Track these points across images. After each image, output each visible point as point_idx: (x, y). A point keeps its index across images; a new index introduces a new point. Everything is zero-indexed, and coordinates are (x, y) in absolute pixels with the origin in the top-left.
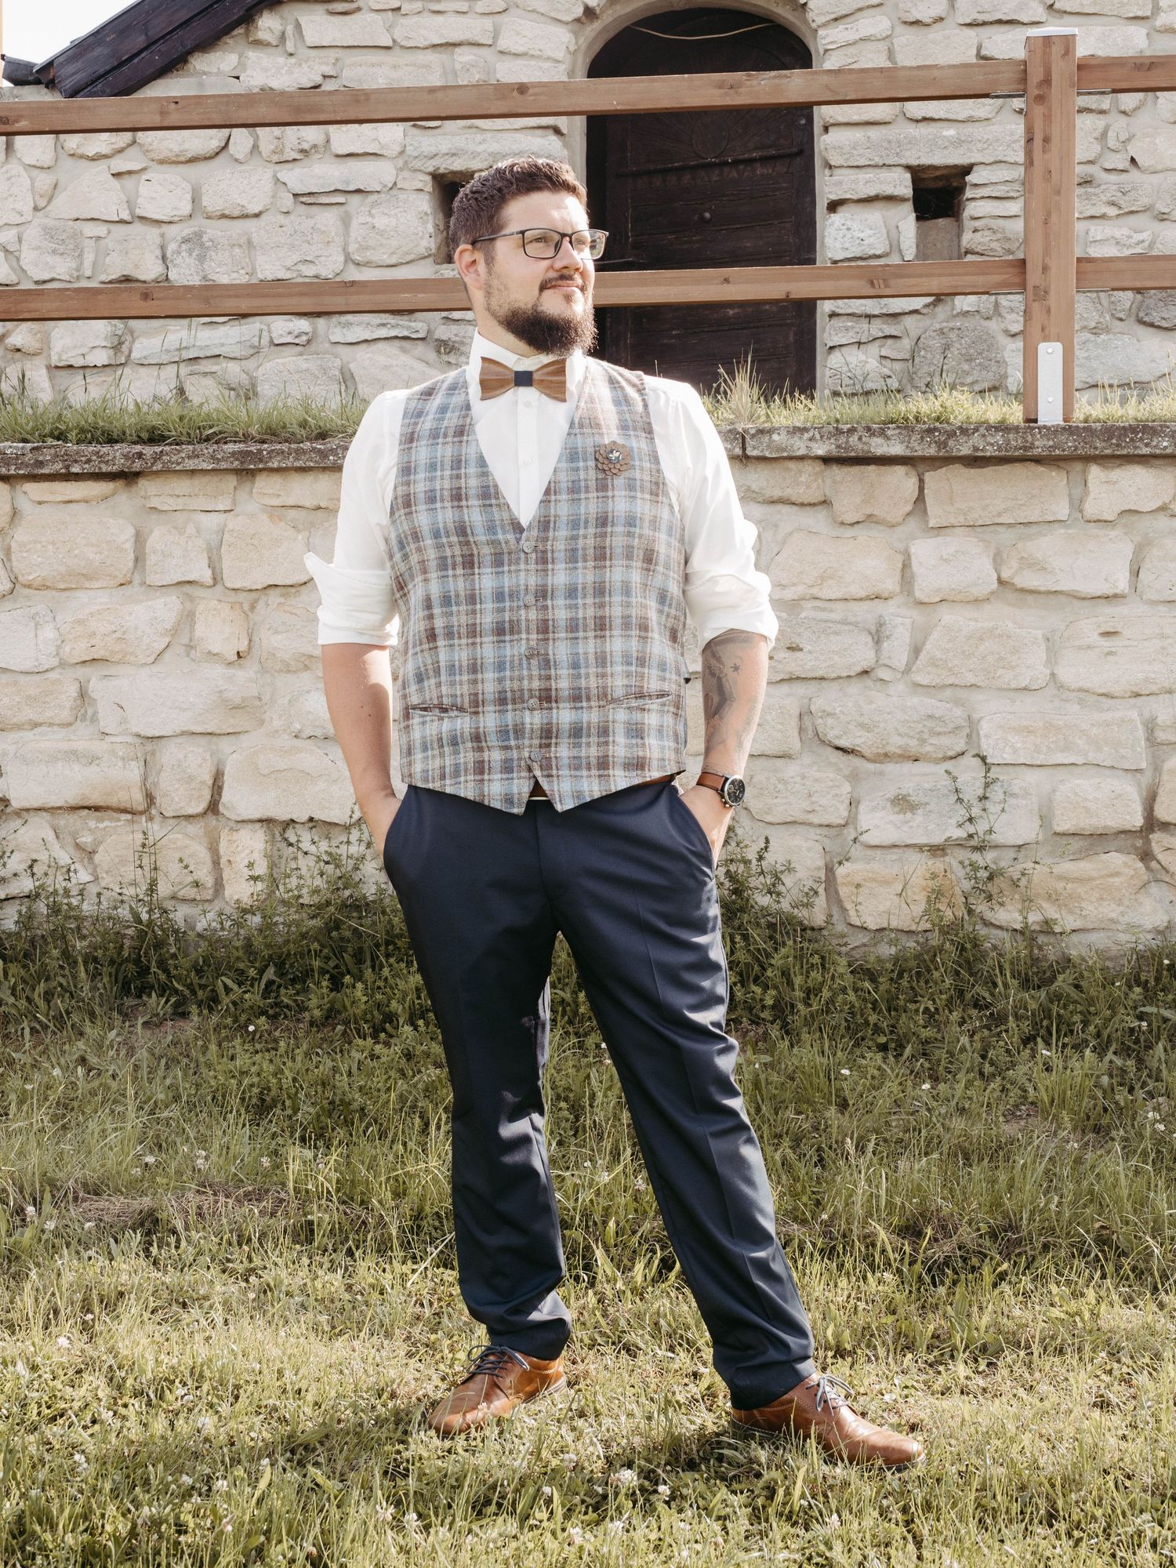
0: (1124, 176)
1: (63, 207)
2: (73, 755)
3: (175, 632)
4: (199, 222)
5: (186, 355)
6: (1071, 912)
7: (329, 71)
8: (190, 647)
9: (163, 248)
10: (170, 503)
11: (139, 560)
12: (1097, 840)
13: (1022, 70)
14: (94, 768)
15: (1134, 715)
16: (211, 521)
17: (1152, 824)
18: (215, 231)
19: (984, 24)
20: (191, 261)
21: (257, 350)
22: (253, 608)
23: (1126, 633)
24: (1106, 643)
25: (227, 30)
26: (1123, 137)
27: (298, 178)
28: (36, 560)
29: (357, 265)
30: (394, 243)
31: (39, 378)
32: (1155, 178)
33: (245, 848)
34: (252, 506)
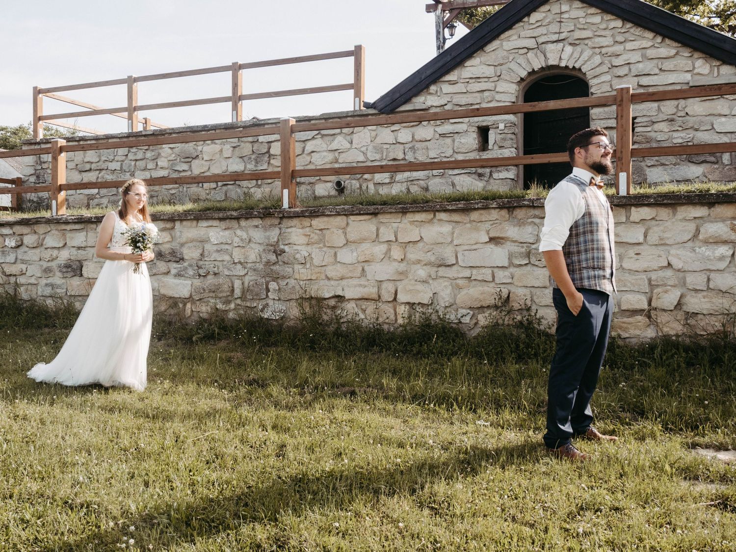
0: (684, 118)
1: (378, 140)
2: (360, 285)
3: (386, 254)
4: (414, 143)
5: (409, 179)
6: (626, 332)
7: (449, 100)
8: (390, 258)
9: (404, 150)
10: (385, 221)
11: (377, 235)
12: (635, 312)
13: (615, 97)
14: (366, 288)
15: (644, 277)
16: (395, 225)
17: (651, 308)
18: (418, 145)
19: (640, 75)
20: (412, 154)
21: (428, 177)
22: (406, 247)
23: (642, 254)
24: (636, 256)
25: (422, 91)
26: (684, 106)
27: (440, 130)
28: (352, 235)
29: (457, 153)
30: (466, 146)
31: (371, 186)
32: (694, 118)
33: (402, 310)
34: (406, 221)
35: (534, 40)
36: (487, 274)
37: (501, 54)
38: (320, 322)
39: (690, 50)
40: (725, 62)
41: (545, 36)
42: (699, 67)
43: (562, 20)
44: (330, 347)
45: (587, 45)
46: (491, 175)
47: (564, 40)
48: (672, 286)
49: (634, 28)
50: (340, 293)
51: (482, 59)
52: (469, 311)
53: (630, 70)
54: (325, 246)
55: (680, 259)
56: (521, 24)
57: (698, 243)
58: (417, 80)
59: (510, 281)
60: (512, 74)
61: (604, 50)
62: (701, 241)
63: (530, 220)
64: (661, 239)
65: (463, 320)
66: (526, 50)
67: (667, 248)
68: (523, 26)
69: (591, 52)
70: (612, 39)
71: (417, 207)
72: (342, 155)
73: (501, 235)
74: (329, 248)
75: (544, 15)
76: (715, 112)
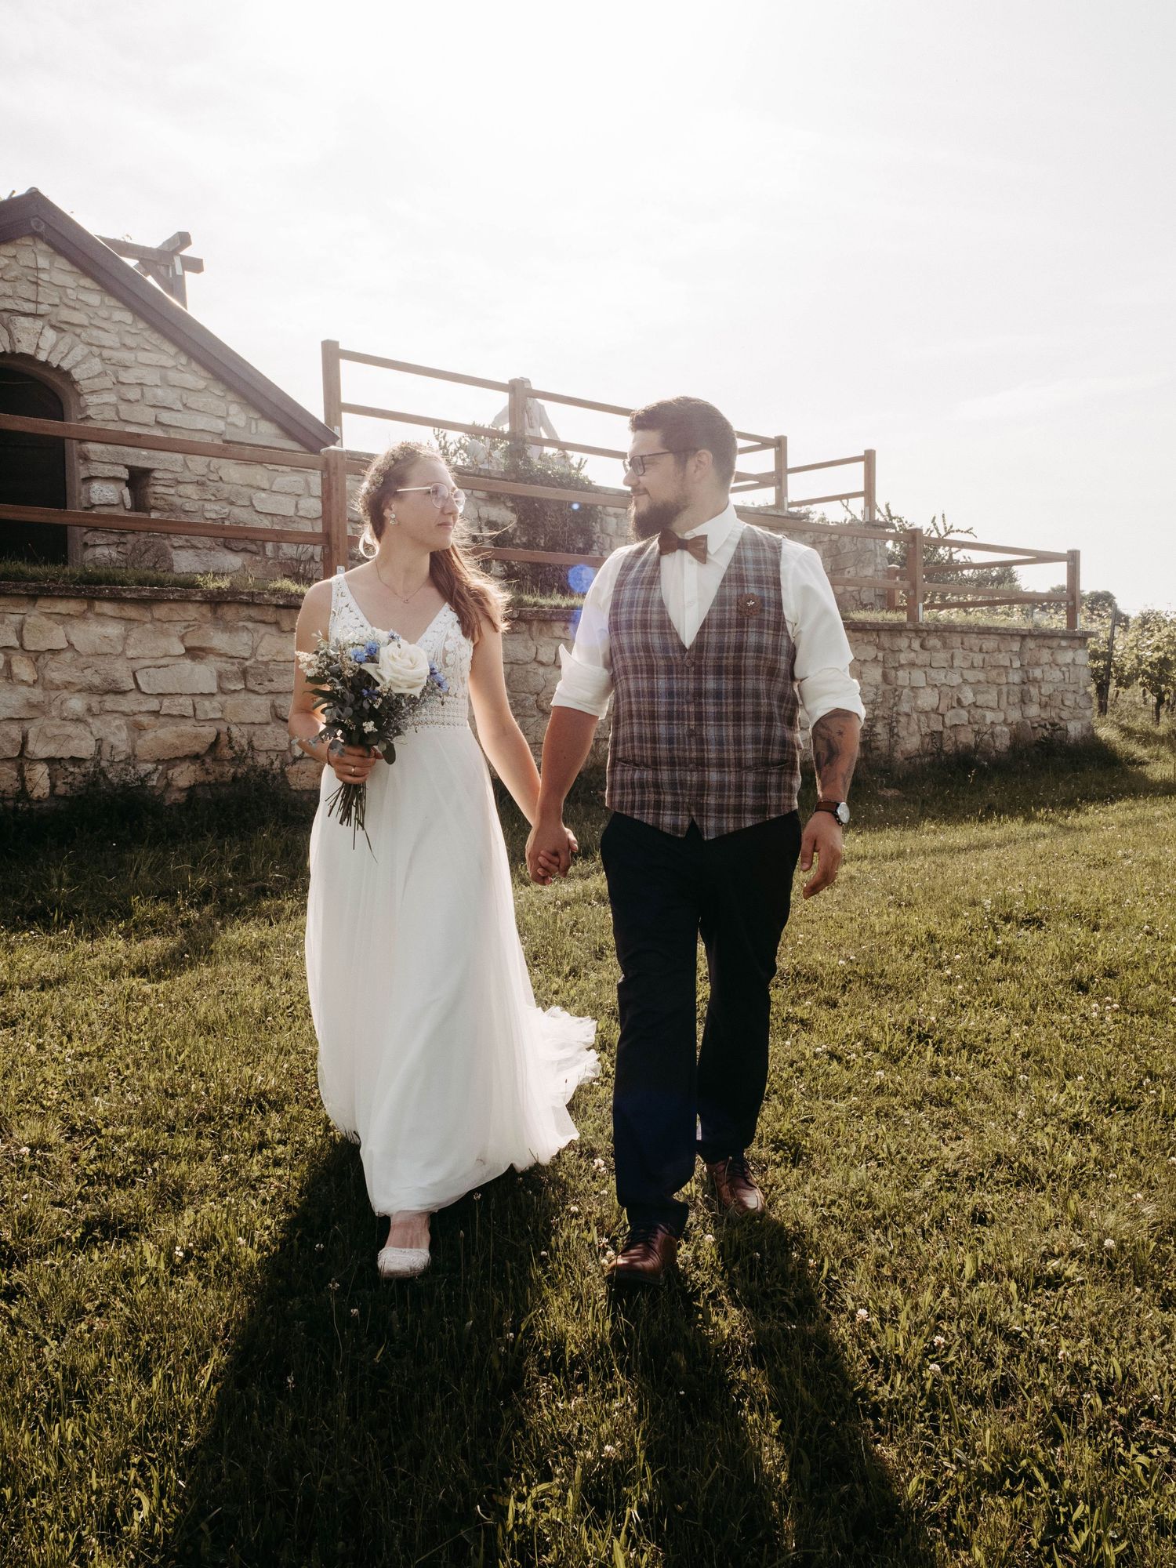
0: (217, 484)
8: (10, 677)
16: (16, 618)
19: (158, 407)
22: (37, 660)
26: (216, 467)
32: (230, 486)
33: (38, 773)
34: (36, 612)
36: (184, 705)
39: (222, 387)
41: (11, 301)
42: (234, 415)
43: (40, 282)
45: (79, 336)
47: (43, 316)
49: (149, 332)
52: (156, 766)
53: (143, 394)
59: (218, 715)
63: (241, 624)
65: (149, 781)
69: (86, 351)
70: (117, 339)
73: (204, 645)
75: (6, 261)
76: (254, 483)
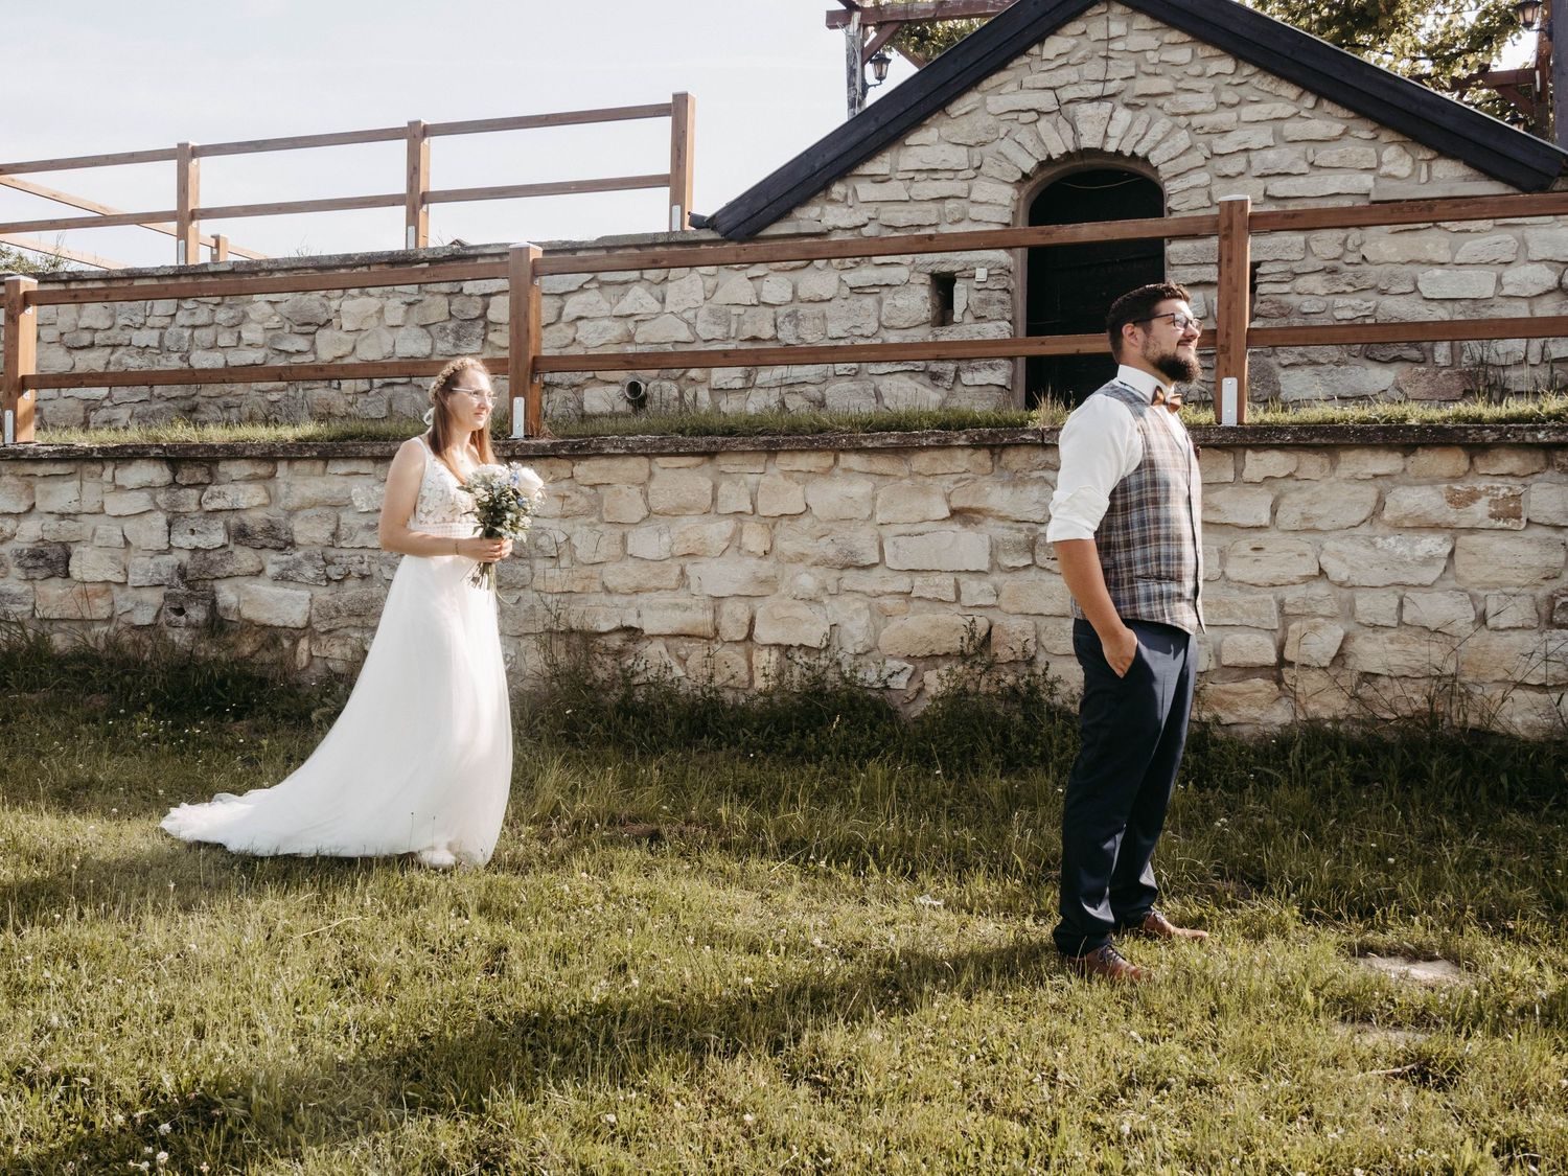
0: (1358, 267)
1: (720, 297)
2: (676, 606)
3: (731, 539)
4: (797, 304)
5: (784, 382)
6: (1231, 712)
7: (872, 215)
8: (739, 548)
9: (775, 320)
10: (732, 469)
11: (714, 500)
12: (1248, 671)
13: (1216, 220)
14: (688, 613)
15: (1271, 597)
16: (752, 479)
17: (1282, 662)
18: (805, 309)
19: (1269, 176)
20: (791, 328)
21: (826, 379)
22: (774, 527)
23: (1268, 548)
24: (1254, 554)
25: (814, 194)
26: (1357, 243)
27: (852, 278)
28: (662, 497)
29: (886, 328)
30: (906, 315)
31: (704, 395)
32: (1379, 268)
33: (766, 660)
34: (775, 471)
35: (1051, 93)
36: (944, 586)
37: (982, 121)
38: (588, 682)
39: (1372, 126)
40: (1443, 153)
41: (1076, 87)
42: (1389, 162)
43: (1111, 54)
44: (609, 737)
45: (1160, 108)
46: (957, 377)
47: (1113, 95)
48: (1326, 617)
49: (1259, 77)
50: (633, 622)
51: (942, 130)
52: (905, 664)
53: (1249, 163)
54: (601, 520)
55: (1344, 561)
56: (1025, 59)
57: (1380, 529)
58: (803, 173)
59: (991, 601)
60: (1005, 164)
61: (1196, 121)
62: (1388, 524)
63: (1036, 474)
64: (1306, 519)
65: (894, 683)
66: (1034, 115)
67: (1317, 536)
68: (1029, 64)
69: (1169, 125)
70: (1212, 98)
71: (799, 441)
72: (643, 327)
73: (974, 505)
74: (609, 526)
75: (1073, 41)
76: (1422, 257)
